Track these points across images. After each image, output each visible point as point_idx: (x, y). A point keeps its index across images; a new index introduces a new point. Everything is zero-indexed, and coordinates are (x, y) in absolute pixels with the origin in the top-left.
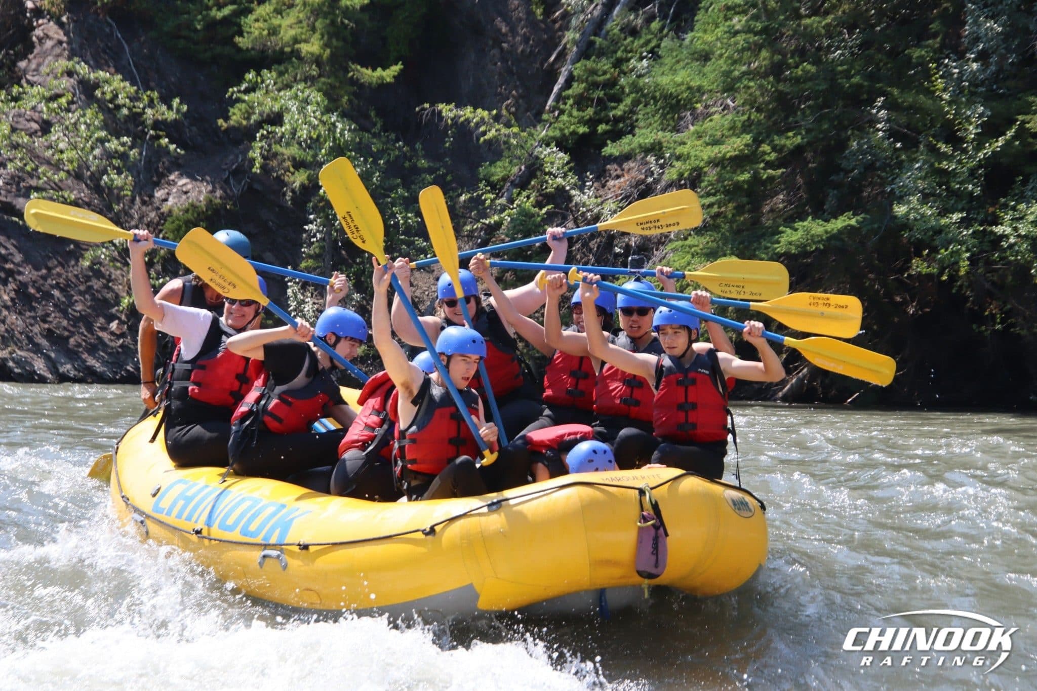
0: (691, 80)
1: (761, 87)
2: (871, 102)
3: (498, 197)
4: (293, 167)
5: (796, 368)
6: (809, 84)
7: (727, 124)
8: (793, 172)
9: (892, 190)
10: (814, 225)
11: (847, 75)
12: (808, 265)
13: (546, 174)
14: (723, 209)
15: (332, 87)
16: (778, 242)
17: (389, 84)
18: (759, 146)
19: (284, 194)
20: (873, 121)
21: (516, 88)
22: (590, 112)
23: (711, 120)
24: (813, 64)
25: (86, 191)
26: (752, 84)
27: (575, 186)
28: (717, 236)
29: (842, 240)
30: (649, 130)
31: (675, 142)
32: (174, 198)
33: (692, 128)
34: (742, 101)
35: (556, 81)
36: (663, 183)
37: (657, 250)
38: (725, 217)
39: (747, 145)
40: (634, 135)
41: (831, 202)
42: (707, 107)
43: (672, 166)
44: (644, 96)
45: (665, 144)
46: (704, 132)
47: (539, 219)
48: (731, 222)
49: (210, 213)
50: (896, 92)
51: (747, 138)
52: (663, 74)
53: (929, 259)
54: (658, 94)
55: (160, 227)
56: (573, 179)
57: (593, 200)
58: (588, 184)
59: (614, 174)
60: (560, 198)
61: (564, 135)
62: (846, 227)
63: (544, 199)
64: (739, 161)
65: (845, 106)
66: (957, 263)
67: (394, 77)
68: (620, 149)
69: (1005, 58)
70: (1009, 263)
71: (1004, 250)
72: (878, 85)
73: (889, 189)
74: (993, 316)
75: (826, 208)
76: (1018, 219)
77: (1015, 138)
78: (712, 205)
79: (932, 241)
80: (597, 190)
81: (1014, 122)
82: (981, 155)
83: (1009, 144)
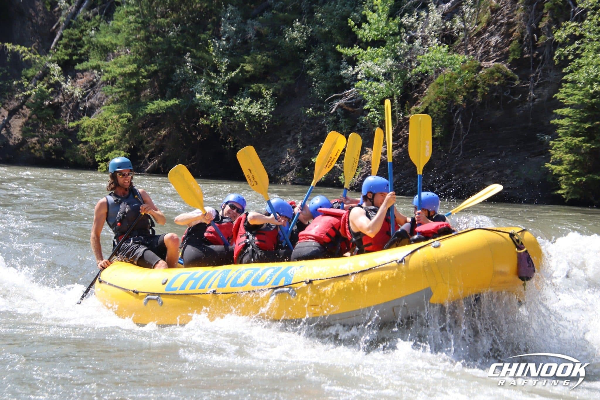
0: (112, 40)
1: (141, 45)
2: (185, 54)
3: (30, 83)
5: (153, 160)
6: (160, 46)
7: (127, 59)
8: (153, 81)
9: (193, 90)
10: (162, 102)
11: (175, 43)
12: (159, 118)
13: (51, 75)
14: (125, 94)
16: (147, 109)
18: (140, 69)
20: (185, 62)
21: (38, 38)
22: (70, 51)
23: (120, 57)
24: (162, 37)
26: (137, 44)
27: (63, 81)
28: (123, 105)
29: (172, 109)
30: (95, 60)
31: (105, 65)
33: (112, 60)
34: (133, 51)
35: (55, 37)
36: (100, 82)
37: (97, 109)
38: (126, 97)
39: (135, 69)
40: (88, 62)
41: (168, 94)
42: (119, 52)
43: (104, 75)
44: (93, 45)
45: (101, 66)
46: (117, 62)
47: (47, 94)
48: (128, 99)
50: (194, 51)
51: (135, 66)
52: (101, 37)
53: (206, 119)
56: (63, 78)
57: (71, 87)
58: (69, 80)
59: (79, 77)
60: (57, 85)
61: (59, 59)
62: (174, 104)
63: (50, 86)
64: (132, 75)
65: (174, 55)
66: (217, 120)
68: (82, 67)
69: (236, 40)
70: (237, 121)
71: (235, 116)
72: (188, 48)
73: (191, 90)
74: (230, 142)
75: (166, 96)
76: (240, 104)
77: (240, 72)
78: (120, 92)
79: (207, 111)
80: (72, 83)
81: (239, 66)
82: (227, 78)
83: (237, 74)
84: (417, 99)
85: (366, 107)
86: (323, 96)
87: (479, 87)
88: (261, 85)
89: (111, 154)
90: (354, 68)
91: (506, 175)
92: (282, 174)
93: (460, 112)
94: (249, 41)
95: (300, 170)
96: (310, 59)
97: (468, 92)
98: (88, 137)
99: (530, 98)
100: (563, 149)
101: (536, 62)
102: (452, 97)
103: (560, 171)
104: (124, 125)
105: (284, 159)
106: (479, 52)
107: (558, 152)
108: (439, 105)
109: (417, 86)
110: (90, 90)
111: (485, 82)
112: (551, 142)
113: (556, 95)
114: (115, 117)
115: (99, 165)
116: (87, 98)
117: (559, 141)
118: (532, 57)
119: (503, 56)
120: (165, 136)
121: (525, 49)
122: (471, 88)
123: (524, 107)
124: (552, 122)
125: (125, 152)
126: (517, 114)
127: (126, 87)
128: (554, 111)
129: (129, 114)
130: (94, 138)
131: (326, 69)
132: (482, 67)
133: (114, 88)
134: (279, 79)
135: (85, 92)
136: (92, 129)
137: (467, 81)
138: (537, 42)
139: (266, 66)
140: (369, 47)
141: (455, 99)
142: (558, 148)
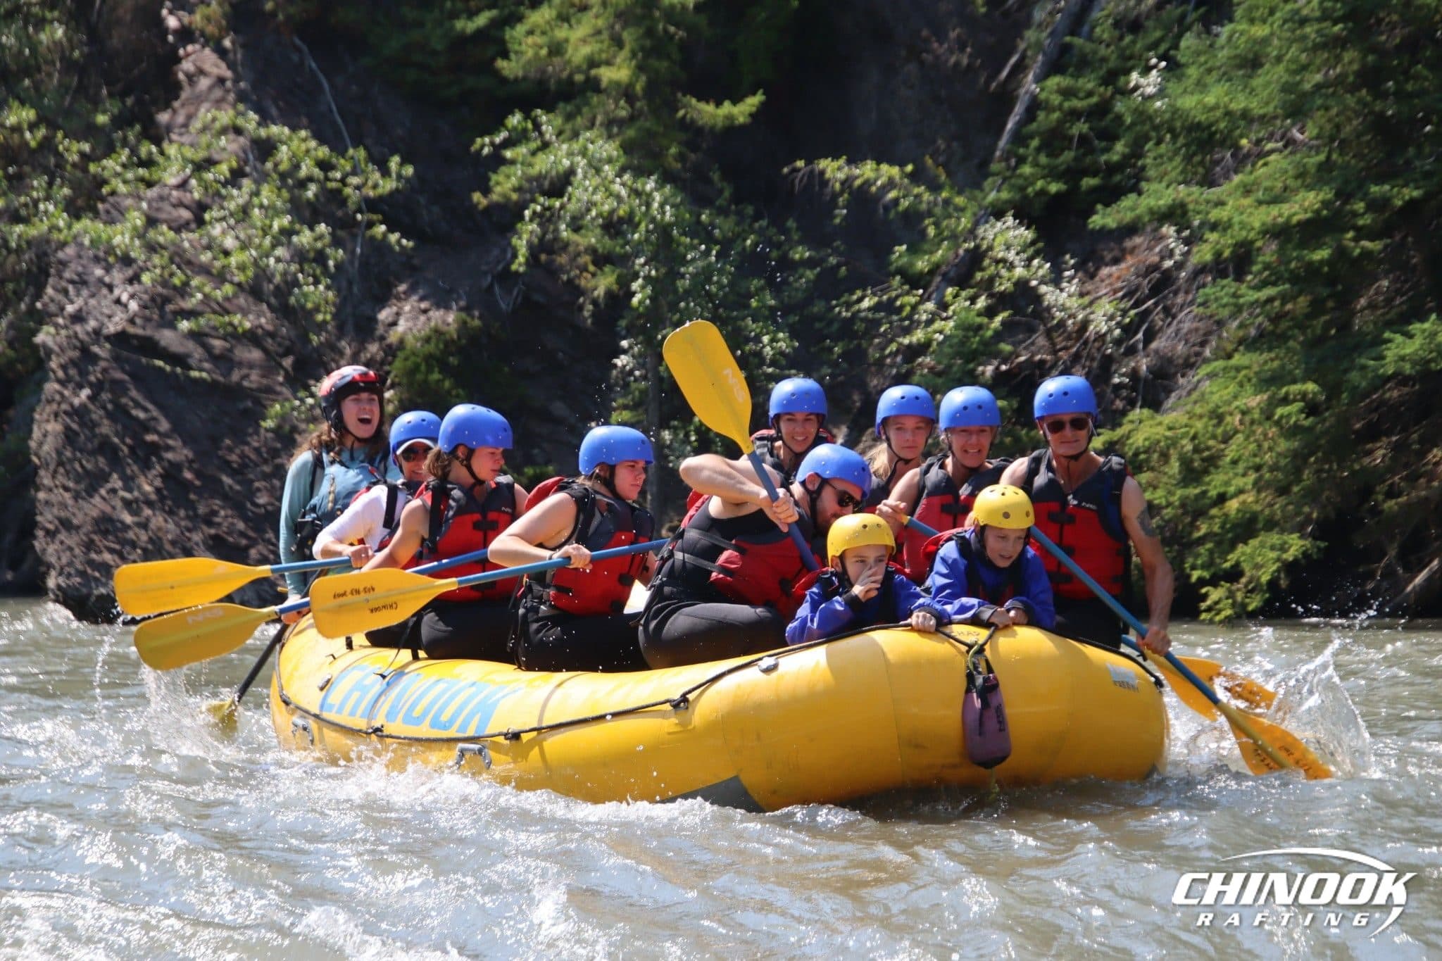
0: (1231, 101)
3: (923, 300)
4: (595, 263)
7: (1291, 169)
13: (998, 262)
14: (1289, 307)
15: (650, 134)
17: (742, 127)
19: (581, 308)
21: (948, 124)
22: (1068, 156)
23: (1265, 164)
25: (269, 314)
27: (1046, 280)
28: (1283, 352)
30: (1164, 184)
31: (1208, 202)
32: (407, 320)
33: (1234, 178)
34: (1315, 132)
35: (1010, 111)
36: (1190, 269)
37: (1183, 376)
38: (1294, 319)
39: (1326, 204)
40: (1140, 194)
42: (1258, 143)
43: (1202, 239)
44: (1156, 128)
45: (1191, 207)
46: (1253, 184)
47: (989, 333)
48: (1303, 327)
49: (464, 341)
52: (1185, 91)
54: (1178, 124)
55: (387, 368)
56: (1042, 267)
57: (1076, 300)
58: (1067, 273)
59: (1108, 257)
60: (1023, 295)
61: (1025, 197)
63: (997, 303)
64: (1313, 229)
67: (751, 115)
68: (1118, 217)
78: (1270, 300)
80: (1082, 282)
89: (1248, 549)
98: (1155, 488)
104: (1293, 431)
110: (1151, 302)
114: (1254, 400)
115: (1204, 597)
116: (1140, 336)
125: (1302, 537)
127: (1294, 279)
129: (1311, 387)
130: (1179, 493)
133: (1243, 289)
135: (1132, 312)
136: (1165, 456)
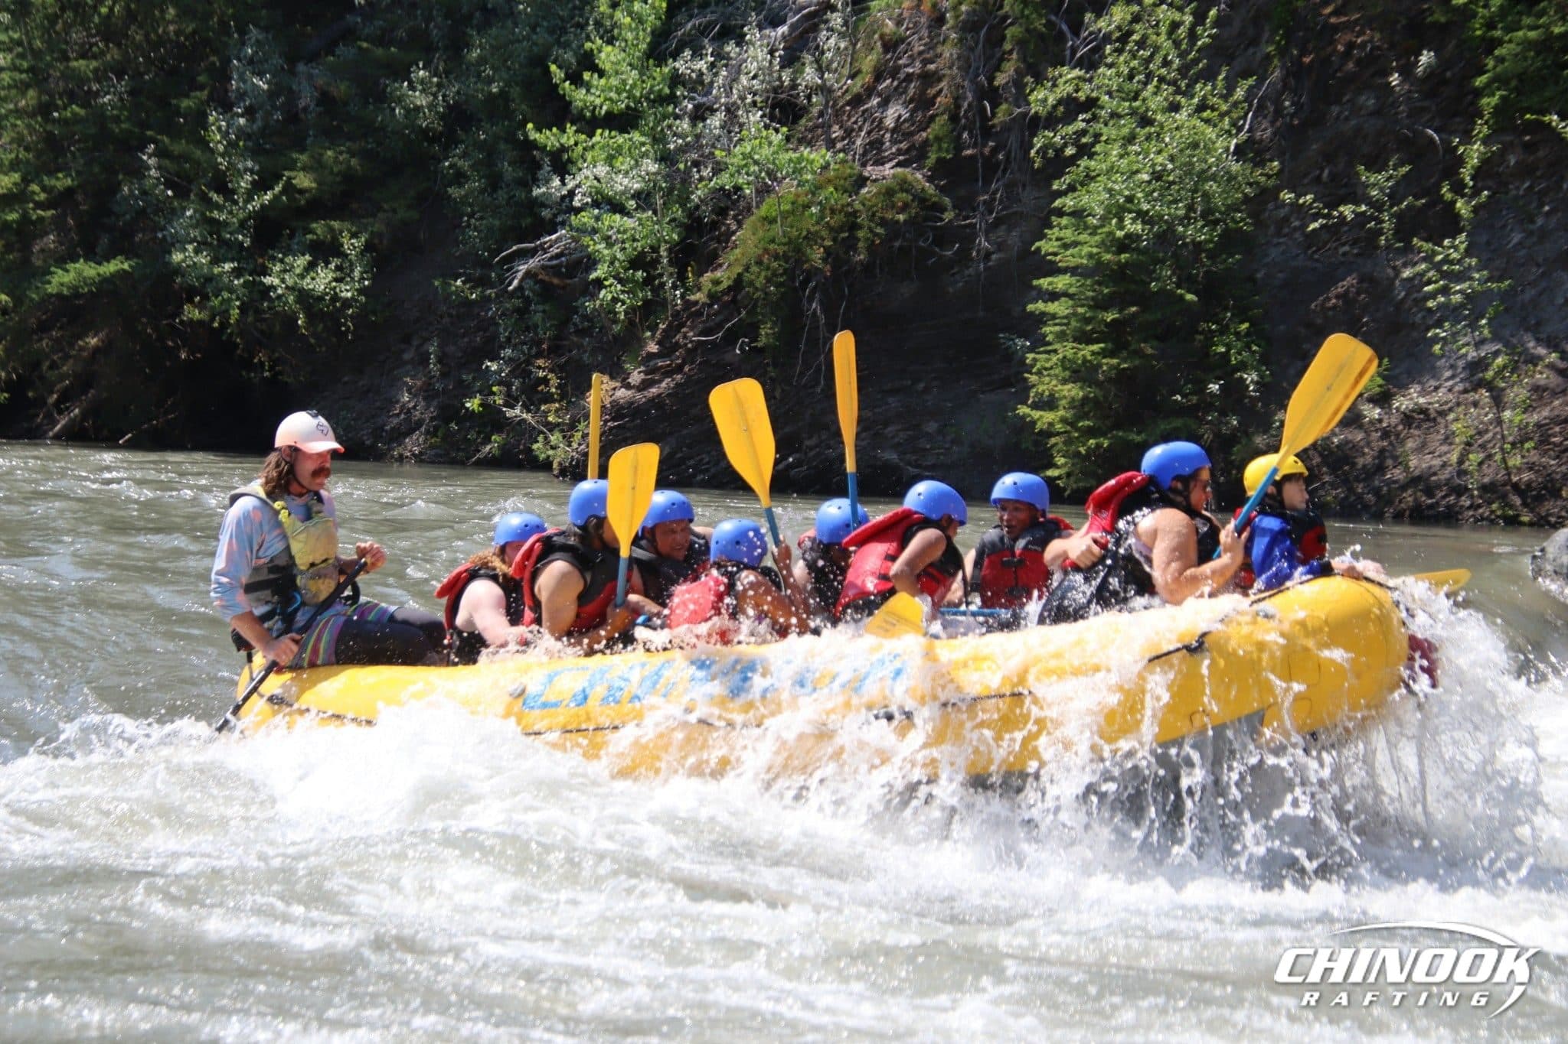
1: (29, 126)
2: (142, 148)
5: (67, 408)
6: (78, 128)
8: (64, 215)
9: (164, 237)
10: (87, 267)
11: (117, 120)
12: (80, 307)
16: (49, 283)
18: (27, 185)
20: (144, 168)
24: (83, 106)
26: (19, 122)
29: (115, 284)
41: (103, 245)
50: (166, 139)
51: (16, 177)
53: (201, 306)
62: (118, 272)
65: (116, 151)
66: (227, 311)
69: (268, 114)
70: (277, 313)
71: (271, 300)
72: (149, 133)
73: (160, 235)
74: (262, 364)
75: (98, 250)
76: (285, 271)
77: (282, 193)
79: (203, 288)
81: (280, 177)
82: (250, 207)
83: (276, 198)
84: (715, 256)
85: (593, 276)
86: (489, 250)
87: (860, 227)
88: (336, 224)
90: (563, 183)
91: (928, 434)
92: (392, 440)
93: (815, 288)
94: (302, 116)
95: (436, 428)
96: (454, 161)
97: (834, 240)
99: (978, 252)
100: (1057, 371)
101: (991, 167)
102: (798, 250)
103: (1051, 424)
105: (397, 402)
106: (859, 142)
107: (1047, 379)
108: (768, 268)
109: (714, 225)
111: (874, 215)
112: (1030, 356)
113: (1037, 244)
117: (1048, 352)
118: (982, 154)
119: (914, 153)
120: (97, 350)
121: (965, 135)
122: (841, 229)
123: (967, 272)
124: (1030, 307)
126: (951, 290)
128: (1035, 282)
131: (494, 182)
132: (868, 179)
134: (380, 209)
137: (833, 211)
138: (991, 119)
139: (348, 177)
140: (599, 131)
141: (804, 254)
142: (1046, 369)
